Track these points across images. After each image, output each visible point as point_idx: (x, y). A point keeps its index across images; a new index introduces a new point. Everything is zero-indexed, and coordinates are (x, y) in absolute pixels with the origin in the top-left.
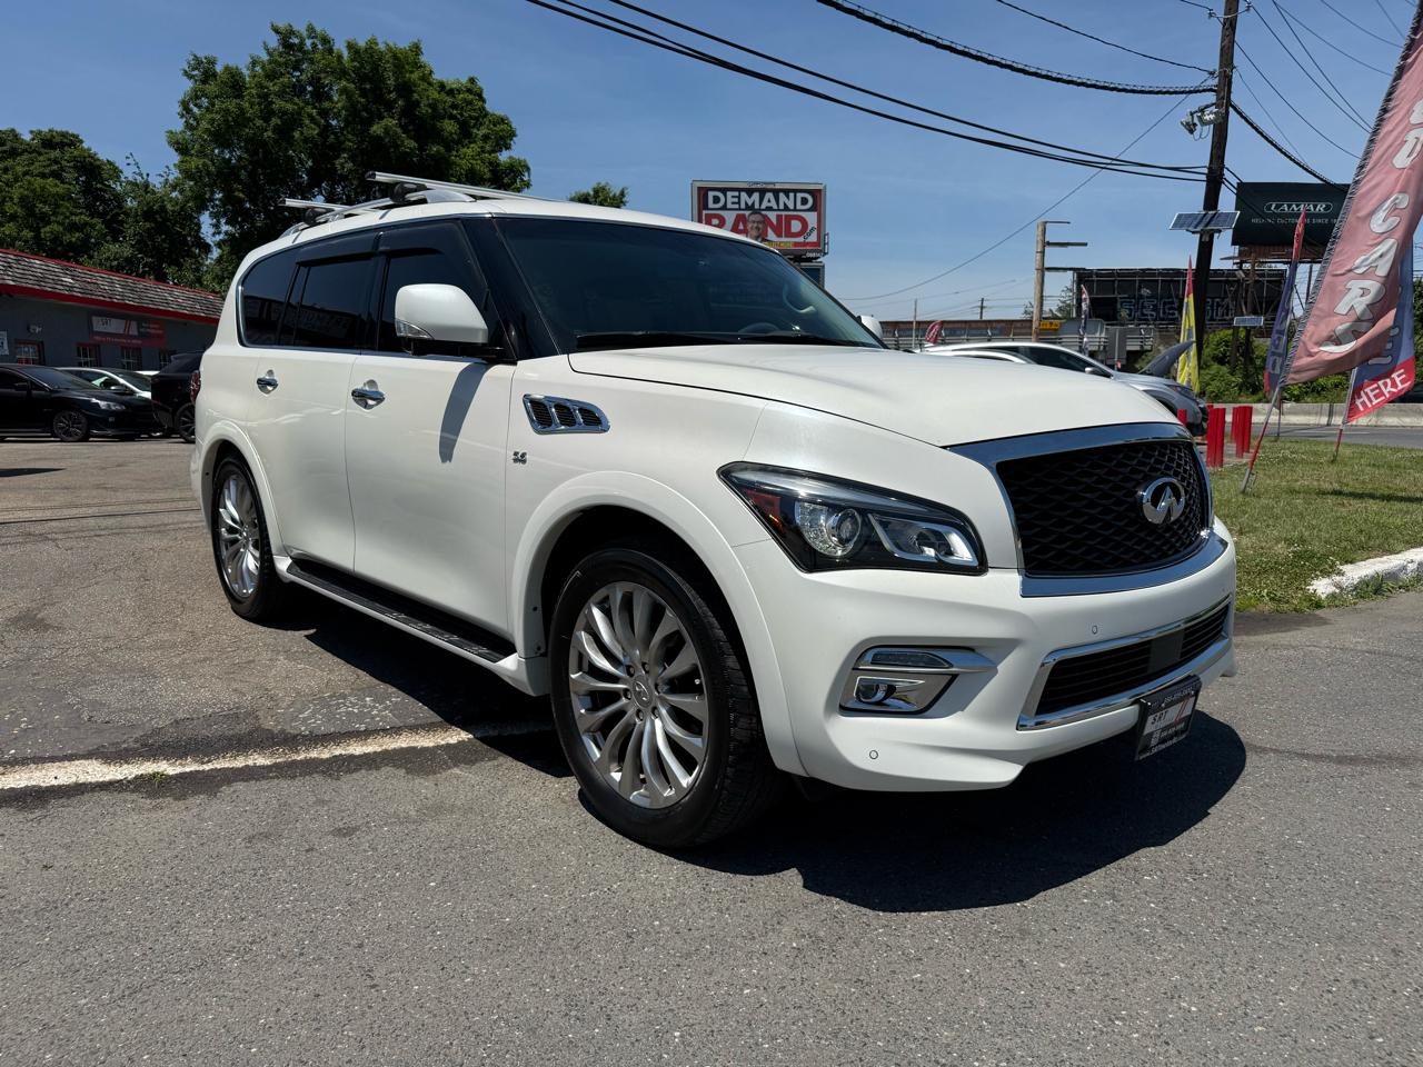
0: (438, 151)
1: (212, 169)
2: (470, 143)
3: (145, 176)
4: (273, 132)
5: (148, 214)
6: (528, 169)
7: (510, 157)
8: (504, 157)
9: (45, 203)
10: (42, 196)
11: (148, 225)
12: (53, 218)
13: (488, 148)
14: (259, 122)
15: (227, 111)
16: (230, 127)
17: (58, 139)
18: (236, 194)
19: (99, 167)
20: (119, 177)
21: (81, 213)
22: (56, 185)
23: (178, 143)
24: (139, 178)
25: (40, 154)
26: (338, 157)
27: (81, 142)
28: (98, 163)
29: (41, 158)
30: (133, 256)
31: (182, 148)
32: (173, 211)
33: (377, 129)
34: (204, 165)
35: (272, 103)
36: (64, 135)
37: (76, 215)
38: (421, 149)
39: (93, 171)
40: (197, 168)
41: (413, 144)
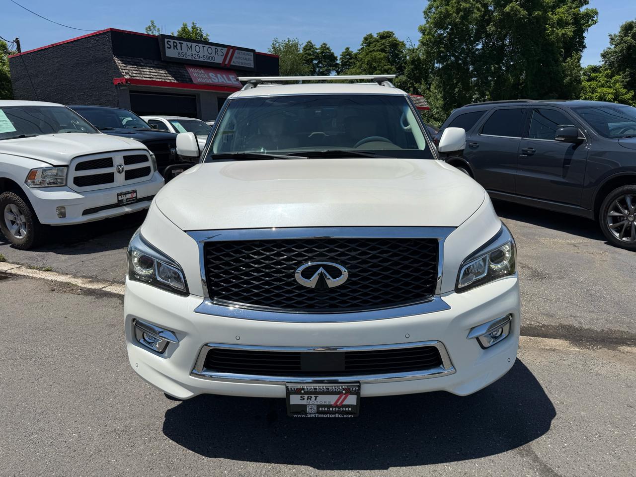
0: (538, 14)
1: (432, 40)
2: (564, 5)
3: (413, 46)
4: (460, 19)
5: (413, 62)
6: (597, 13)
7: (587, 9)
8: (583, 10)
9: (375, 62)
10: (374, 60)
11: (412, 67)
12: (378, 68)
13: (574, 6)
14: (455, 15)
15: (441, 12)
16: (442, 19)
17: (385, 35)
18: (441, 49)
19: (398, 44)
20: (405, 47)
21: (388, 65)
22: (380, 54)
23: (422, 30)
24: (411, 47)
25: (378, 42)
26: (488, 25)
27: (394, 34)
28: (398, 42)
29: (378, 44)
30: (406, 80)
31: (423, 31)
32: (423, 59)
33: (507, 9)
34: (430, 38)
35: (461, 5)
36: (388, 33)
37: (386, 65)
38: (530, 14)
39: (396, 45)
40: (427, 40)
41: (525, 12)
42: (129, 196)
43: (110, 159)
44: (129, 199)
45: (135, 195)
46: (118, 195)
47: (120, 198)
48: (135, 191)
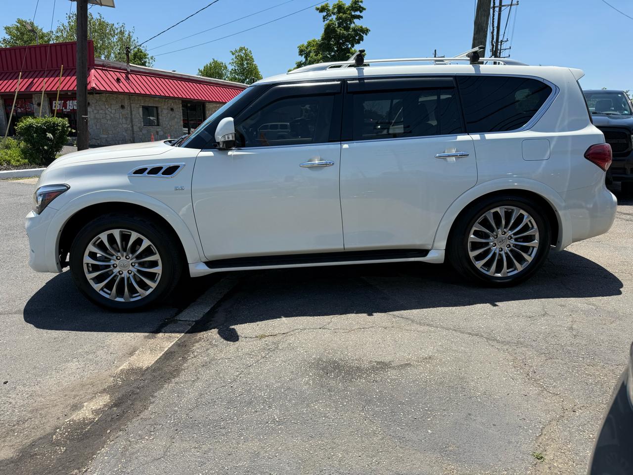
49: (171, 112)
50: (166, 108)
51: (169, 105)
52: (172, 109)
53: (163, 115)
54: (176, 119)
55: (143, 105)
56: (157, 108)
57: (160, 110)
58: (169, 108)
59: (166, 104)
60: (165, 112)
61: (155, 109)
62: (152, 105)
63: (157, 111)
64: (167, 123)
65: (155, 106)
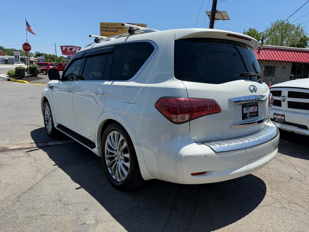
42: (280, 117)
43: (280, 92)
44: (280, 119)
45: (283, 118)
46: (275, 114)
47: (275, 117)
48: (284, 116)
49: (283, 69)
50: (281, 67)
51: (283, 65)
52: (284, 68)
53: (277, 71)
54: (286, 73)
55: (266, 65)
56: (275, 67)
57: (276, 68)
58: (283, 67)
59: (281, 64)
60: (279, 69)
61: (273, 67)
62: (271, 66)
63: (274, 68)
64: (279, 75)
65: (273, 66)
